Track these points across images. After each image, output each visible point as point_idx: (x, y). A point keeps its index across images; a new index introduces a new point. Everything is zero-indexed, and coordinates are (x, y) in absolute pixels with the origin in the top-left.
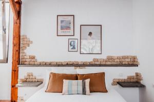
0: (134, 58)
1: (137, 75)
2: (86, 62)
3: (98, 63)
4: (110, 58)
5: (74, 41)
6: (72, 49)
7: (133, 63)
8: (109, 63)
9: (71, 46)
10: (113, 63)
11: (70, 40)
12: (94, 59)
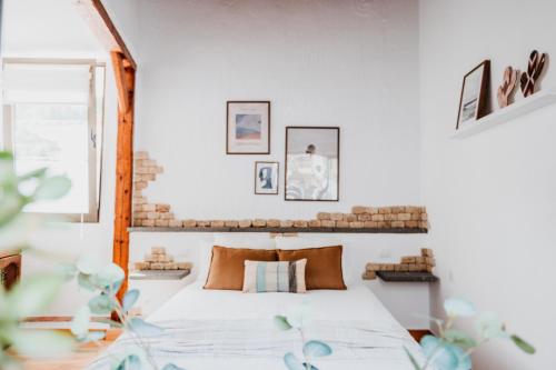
0: (421, 212)
1: (425, 253)
3: (329, 224)
4: (360, 213)
5: (268, 168)
6: (264, 187)
7: (418, 225)
8: (357, 225)
9: (262, 179)
11: (260, 166)
12: (320, 214)
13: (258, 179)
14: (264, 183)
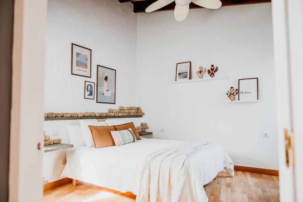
0: (138, 109)
1: (142, 125)
2: (102, 114)
3: (112, 114)
4: (122, 109)
5: (90, 85)
6: (88, 95)
7: (138, 113)
8: (120, 114)
9: (88, 91)
10: (125, 114)
11: (87, 84)
12: (109, 110)
13: (86, 90)
14: (89, 93)
